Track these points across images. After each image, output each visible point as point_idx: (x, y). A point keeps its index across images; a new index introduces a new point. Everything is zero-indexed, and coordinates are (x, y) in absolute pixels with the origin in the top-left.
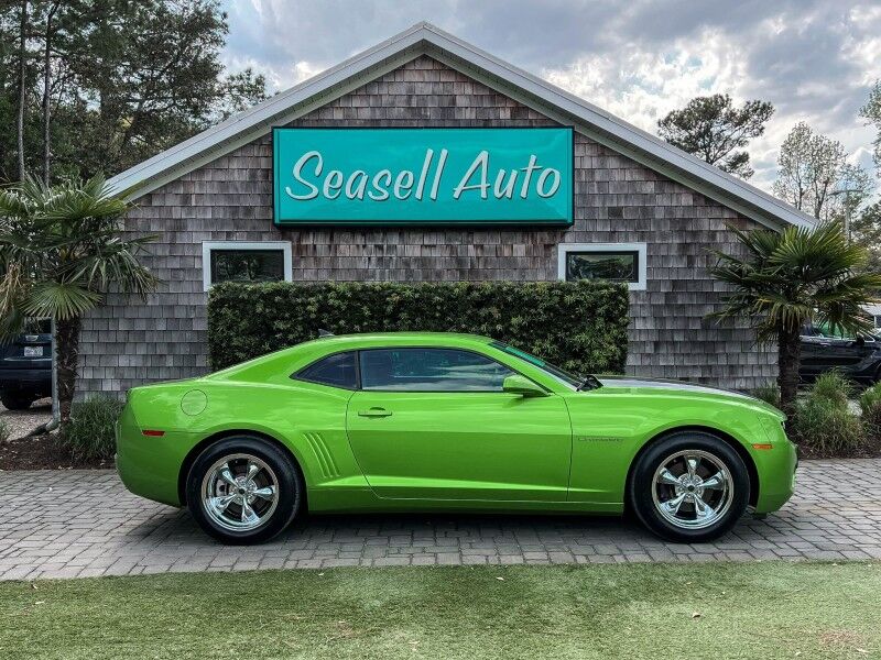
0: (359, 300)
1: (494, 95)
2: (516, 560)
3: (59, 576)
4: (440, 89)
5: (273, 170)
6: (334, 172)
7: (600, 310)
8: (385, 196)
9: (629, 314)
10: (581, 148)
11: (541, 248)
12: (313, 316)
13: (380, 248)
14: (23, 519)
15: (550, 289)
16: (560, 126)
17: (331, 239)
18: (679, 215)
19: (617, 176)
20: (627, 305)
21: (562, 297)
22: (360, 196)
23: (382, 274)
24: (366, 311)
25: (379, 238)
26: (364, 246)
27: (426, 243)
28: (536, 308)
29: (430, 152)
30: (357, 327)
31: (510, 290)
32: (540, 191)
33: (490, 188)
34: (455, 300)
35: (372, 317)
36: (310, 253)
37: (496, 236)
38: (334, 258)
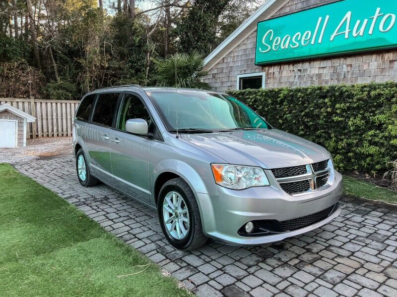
0: (268, 96)
6: (277, 38)
8: (298, 44)
11: (387, 64)
12: (251, 103)
13: (300, 70)
15: (363, 87)
17: (280, 68)
21: (369, 92)
22: (287, 47)
23: (300, 83)
24: (270, 101)
25: (300, 66)
26: (293, 70)
27: (321, 66)
28: (352, 99)
29: (320, 18)
30: (266, 109)
31: (339, 89)
32: (381, 29)
33: (351, 32)
34: (309, 95)
35: (272, 104)
36: (272, 76)
37: (360, 59)
38: (281, 77)
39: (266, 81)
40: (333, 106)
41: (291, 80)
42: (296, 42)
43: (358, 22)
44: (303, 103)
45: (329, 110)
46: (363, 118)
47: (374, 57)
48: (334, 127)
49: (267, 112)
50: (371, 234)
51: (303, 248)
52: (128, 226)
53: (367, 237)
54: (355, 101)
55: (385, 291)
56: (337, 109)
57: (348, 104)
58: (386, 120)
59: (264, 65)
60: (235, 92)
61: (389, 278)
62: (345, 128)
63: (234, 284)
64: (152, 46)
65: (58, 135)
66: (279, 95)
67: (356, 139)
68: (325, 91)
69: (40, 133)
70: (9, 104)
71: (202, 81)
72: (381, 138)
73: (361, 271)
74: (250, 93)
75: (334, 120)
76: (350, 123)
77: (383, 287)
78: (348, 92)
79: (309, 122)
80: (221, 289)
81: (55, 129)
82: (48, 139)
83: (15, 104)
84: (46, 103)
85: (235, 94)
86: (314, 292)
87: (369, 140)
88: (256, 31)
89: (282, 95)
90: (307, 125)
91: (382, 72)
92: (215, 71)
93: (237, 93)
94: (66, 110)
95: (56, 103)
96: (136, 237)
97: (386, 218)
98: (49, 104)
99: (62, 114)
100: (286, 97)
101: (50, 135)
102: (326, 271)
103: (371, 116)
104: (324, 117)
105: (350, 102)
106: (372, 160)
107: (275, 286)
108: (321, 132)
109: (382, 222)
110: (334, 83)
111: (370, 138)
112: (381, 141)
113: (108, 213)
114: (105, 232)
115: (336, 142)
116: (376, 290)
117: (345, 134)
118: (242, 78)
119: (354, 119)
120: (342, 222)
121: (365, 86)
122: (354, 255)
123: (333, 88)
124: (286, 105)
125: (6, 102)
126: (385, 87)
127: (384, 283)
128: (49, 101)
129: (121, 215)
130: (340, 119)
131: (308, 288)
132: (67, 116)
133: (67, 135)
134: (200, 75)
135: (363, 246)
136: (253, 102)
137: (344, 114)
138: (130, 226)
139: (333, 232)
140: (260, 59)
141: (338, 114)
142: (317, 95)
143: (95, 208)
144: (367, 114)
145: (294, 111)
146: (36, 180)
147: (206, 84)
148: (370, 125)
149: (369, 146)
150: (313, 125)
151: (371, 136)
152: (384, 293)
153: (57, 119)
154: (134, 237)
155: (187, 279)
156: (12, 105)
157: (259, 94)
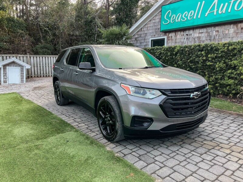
0: (168, 51)
6: (173, 15)
8: (186, 19)
11: (240, 29)
12: (158, 55)
13: (187, 35)
15: (224, 44)
21: (228, 47)
22: (179, 21)
23: (188, 43)
24: (169, 54)
25: (187, 32)
26: (183, 35)
27: (200, 32)
28: (218, 51)
29: (199, 3)
30: (167, 58)
31: (210, 45)
32: (236, 9)
33: (217, 11)
34: (192, 49)
35: (171, 55)
36: (170, 38)
37: (223, 27)
38: (176, 39)
39: (167, 41)
40: (207, 56)
41: (182, 41)
42: (184, 18)
43: (222, 4)
44: (189, 54)
45: (204, 58)
46: (225, 63)
47: (232, 26)
48: (207, 69)
49: (168, 60)
50: (225, 129)
51: (186, 136)
52: (87, 125)
53: (223, 131)
54: (220, 52)
55: (230, 158)
56: (209, 58)
57: (215, 55)
58: (238, 64)
59: (166, 32)
60: (148, 48)
61: (233, 151)
62: (214, 69)
63: (146, 154)
64: (98, 21)
65: (44, 76)
66: (175, 50)
67: (220, 75)
68: (202, 47)
69: (33, 75)
70: (15, 58)
71: (129, 42)
72: (235, 75)
73: (217, 148)
74: (157, 49)
75: (207, 65)
76: (217, 66)
77: (229, 156)
78: (215, 47)
79: (192, 66)
80: (139, 157)
81: (42, 72)
82: (38, 79)
83: (18, 58)
84: (37, 57)
85: (148, 49)
86: (190, 158)
87: (228, 76)
88: (161, 11)
89: (176, 50)
90: (191, 67)
91: (236, 35)
92: (137, 36)
93: (150, 49)
94: (48, 61)
95: (42, 57)
96: (91, 131)
97: (235, 120)
98: (38, 58)
99: (46, 63)
100: (179, 51)
101: (39, 76)
102: (197, 148)
103: (230, 61)
104: (202, 63)
105: (217, 54)
106: (230, 88)
107: (168, 155)
108: (200, 72)
109: (233, 123)
110: (208, 42)
111: (229, 75)
112: (235, 76)
113: (75, 119)
114: (74, 128)
115: (209, 77)
116: (224, 157)
117: (214, 73)
118: (153, 40)
119: (219, 63)
120: (209, 123)
121: (226, 44)
122: (214, 140)
123: (206, 45)
124: (179, 56)
125: (13, 57)
126: (238, 44)
127: (229, 154)
128: (38, 56)
129: (83, 119)
130: (211, 64)
131: (187, 156)
132: (48, 65)
133: (49, 76)
134: (127, 38)
135: (220, 135)
136: (159, 54)
137: (213, 61)
138: (88, 125)
139: (203, 128)
140: (163, 28)
141: (210, 61)
142: (197, 49)
143: (68, 116)
144: (227, 61)
145: (184, 60)
146: (33, 101)
147: (131, 44)
148: (229, 67)
149: (228, 80)
150: (195, 67)
151: (229, 73)
152: (229, 159)
153: (43, 66)
154: (90, 131)
155: (120, 151)
156: (17, 58)
157: (163, 49)
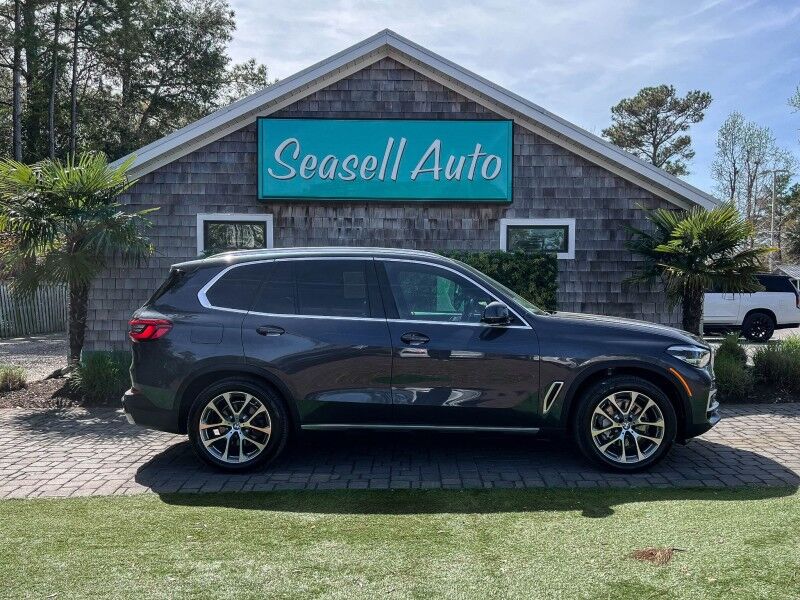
1: (448, 92)
2: (435, 485)
3: (55, 496)
4: (401, 86)
5: (257, 153)
6: (308, 157)
7: (532, 276)
8: (353, 176)
9: (558, 280)
10: (520, 137)
11: (486, 226)
13: (349, 221)
14: (32, 449)
16: (502, 119)
17: (307, 212)
18: (603, 196)
19: (550, 163)
20: (555, 272)
22: (331, 177)
23: (350, 243)
25: (348, 212)
26: (335, 219)
27: (388, 216)
29: (391, 140)
32: (484, 174)
33: (442, 172)
36: (289, 225)
37: (448, 212)
38: (309, 230)
41: (332, 236)
42: (349, 171)
43: (452, 158)
47: (467, 212)
59: (270, 203)
